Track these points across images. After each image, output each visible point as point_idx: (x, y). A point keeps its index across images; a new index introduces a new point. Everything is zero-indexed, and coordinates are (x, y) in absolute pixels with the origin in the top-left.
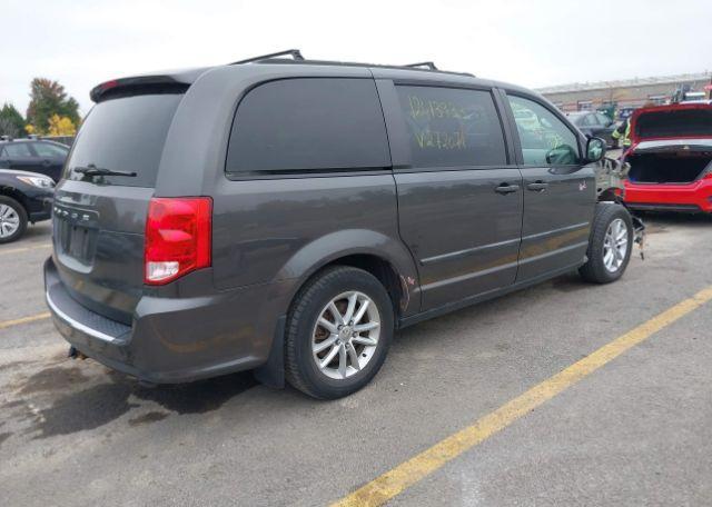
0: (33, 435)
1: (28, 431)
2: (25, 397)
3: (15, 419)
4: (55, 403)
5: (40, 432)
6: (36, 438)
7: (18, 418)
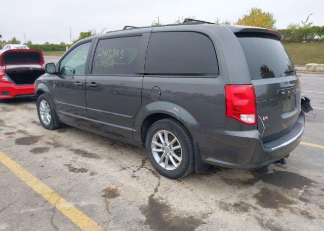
0: (316, 184)
1: (315, 187)
2: (296, 200)
3: (313, 193)
4: (292, 188)
5: (312, 183)
6: (316, 183)
7: (311, 193)
